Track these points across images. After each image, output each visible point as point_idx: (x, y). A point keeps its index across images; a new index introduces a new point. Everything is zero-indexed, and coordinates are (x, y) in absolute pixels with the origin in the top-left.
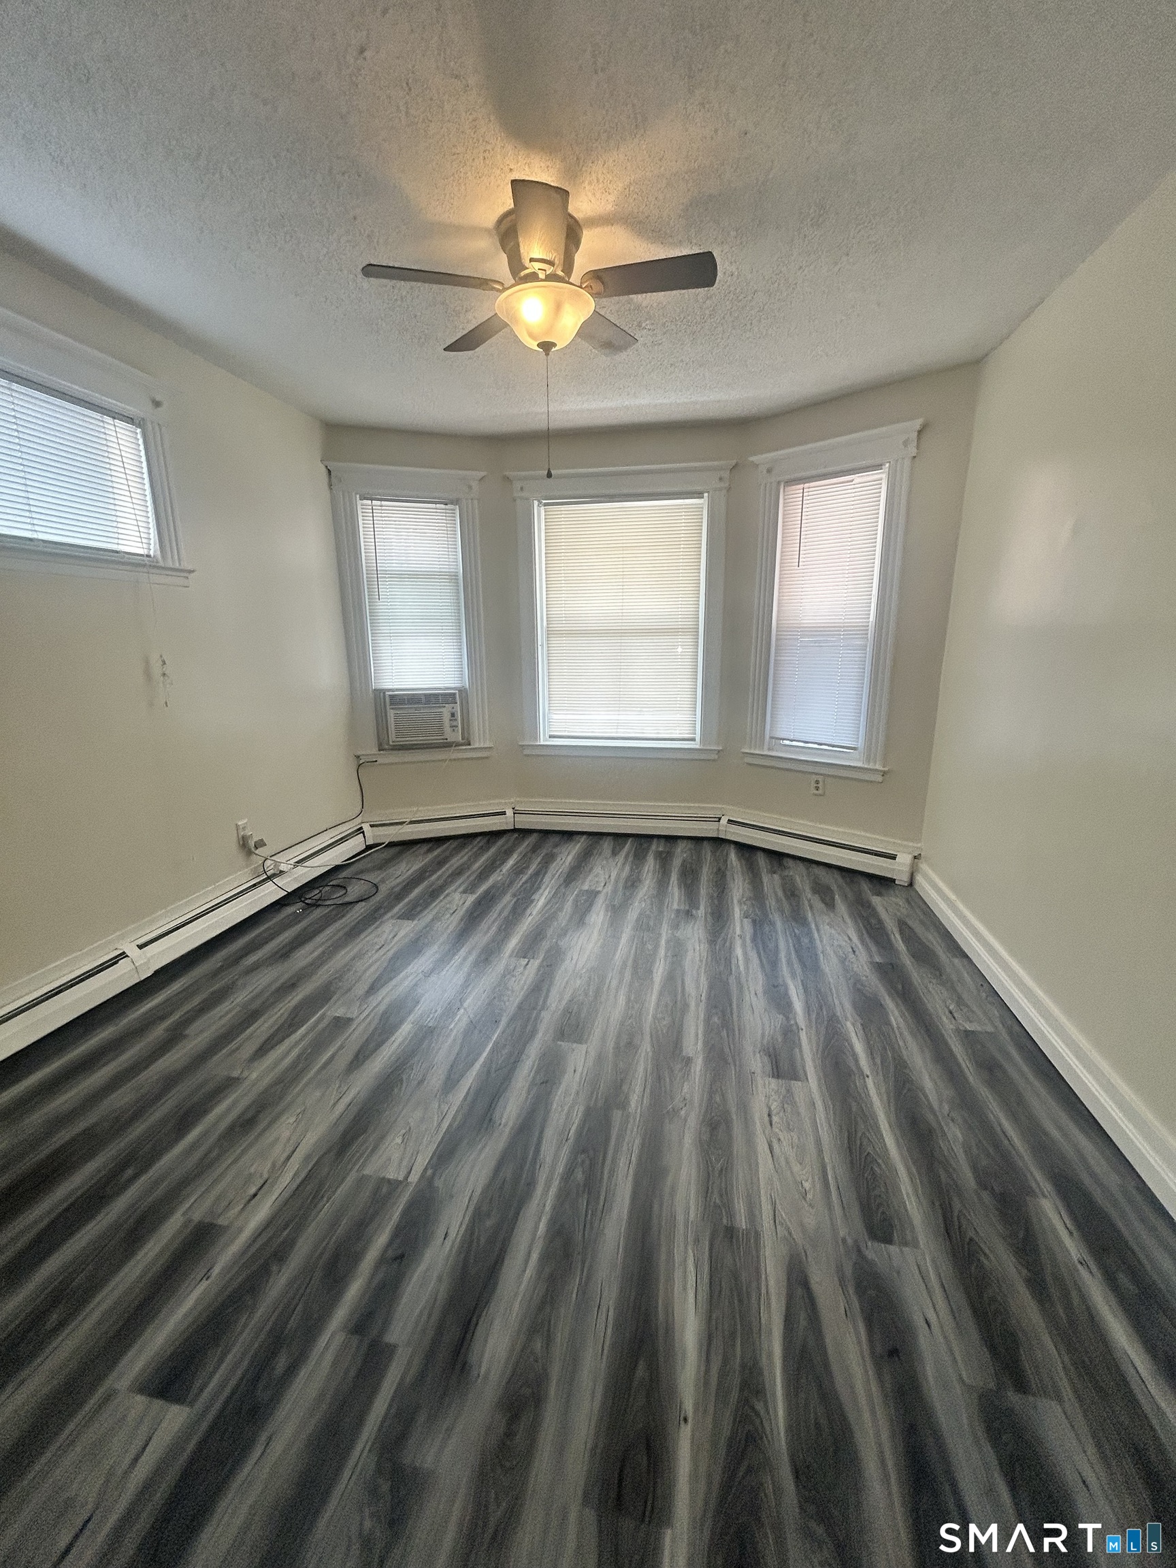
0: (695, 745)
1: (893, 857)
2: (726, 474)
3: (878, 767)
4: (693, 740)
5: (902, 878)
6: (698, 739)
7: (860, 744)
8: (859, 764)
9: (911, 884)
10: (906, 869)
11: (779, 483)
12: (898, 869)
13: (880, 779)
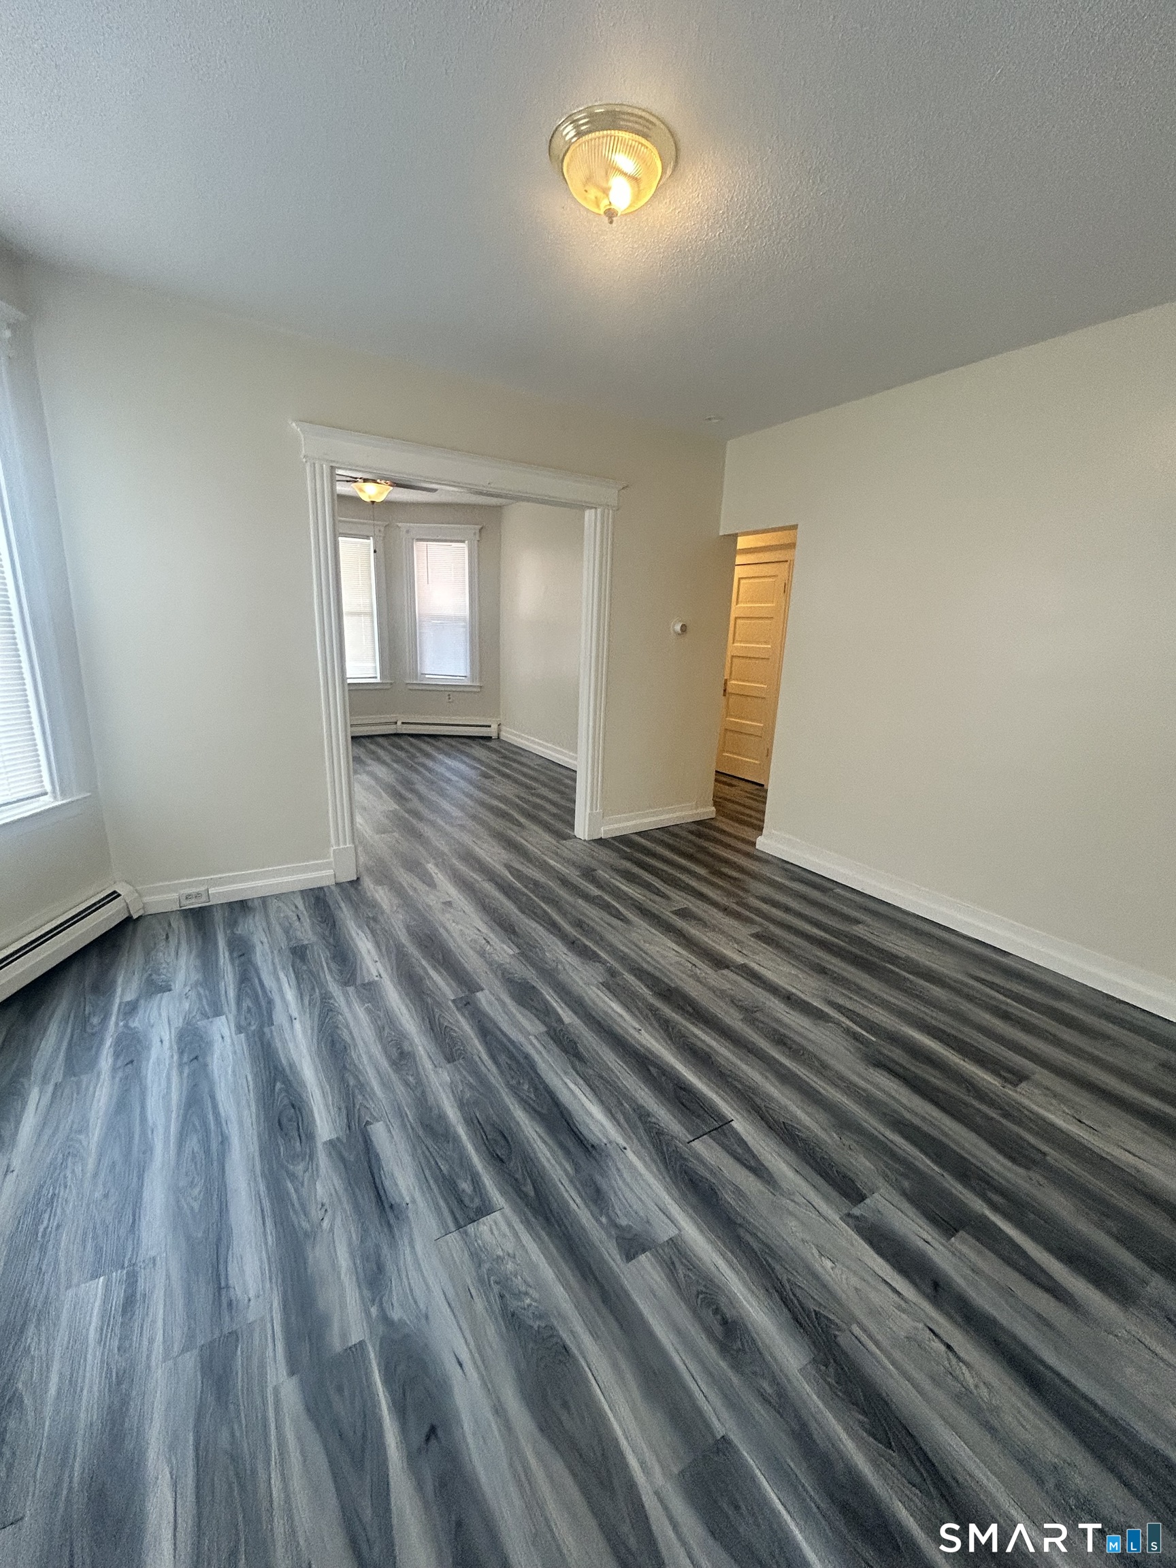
0: (378, 680)
1: (490, 726)
2: (382, 529)
3: (478, 684)
4: (376, 678)
5: (494, 735)
6: (378, 676)
7: (468, 674)
8: (469, 684)
9: (498, 738)
10: (496, 730)
11: (413, 539)
12: (492, 732)
13: (479, 690)
